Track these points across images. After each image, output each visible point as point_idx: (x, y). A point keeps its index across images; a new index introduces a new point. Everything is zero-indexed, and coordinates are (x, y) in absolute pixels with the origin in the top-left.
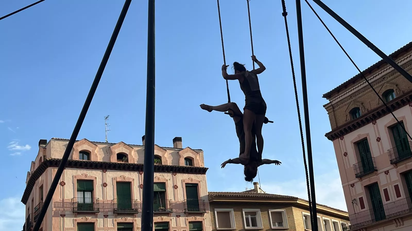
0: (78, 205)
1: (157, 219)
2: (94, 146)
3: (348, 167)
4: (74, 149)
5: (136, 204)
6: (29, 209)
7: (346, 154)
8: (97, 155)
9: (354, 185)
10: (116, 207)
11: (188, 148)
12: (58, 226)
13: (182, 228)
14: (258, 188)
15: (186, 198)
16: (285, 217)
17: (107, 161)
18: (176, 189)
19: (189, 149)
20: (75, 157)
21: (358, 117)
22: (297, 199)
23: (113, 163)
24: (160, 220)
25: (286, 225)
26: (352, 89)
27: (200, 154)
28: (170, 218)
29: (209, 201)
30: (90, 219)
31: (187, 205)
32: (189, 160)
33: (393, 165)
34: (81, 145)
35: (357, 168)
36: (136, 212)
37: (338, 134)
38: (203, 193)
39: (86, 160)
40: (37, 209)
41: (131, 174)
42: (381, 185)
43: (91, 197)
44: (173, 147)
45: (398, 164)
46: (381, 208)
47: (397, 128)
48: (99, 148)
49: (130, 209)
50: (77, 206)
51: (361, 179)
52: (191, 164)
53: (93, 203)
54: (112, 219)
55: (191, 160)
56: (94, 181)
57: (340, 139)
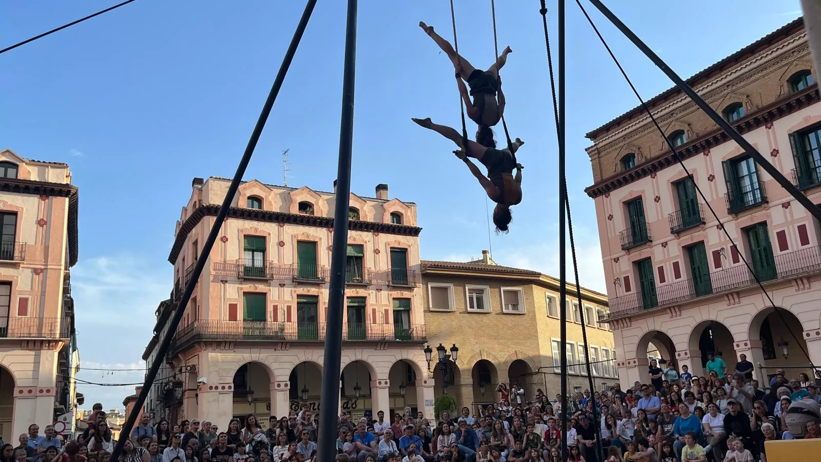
0: (245, 269)
1: (350, 292)
2: (267, 190)
3: (613, 235)
4: (240, 193)
5: (324, 271)
6: (178, 271)
7: (611, 217)
8: (272, 202)
9: (618, 260)
10: (296, 274)
11: (396, 199)
12: (218, 296)
13: (384, 305)
14: (488, 259)
15: (390, 267)
16: (522, 298)
17: (285, 212)
18: (377, 254)
19: (397, 201)
20: (242, 204)
21: (631, 167)
22: (540, 274)
23: (293, 215)
24: (355, 295)
25: (523, 307)
26: (627, 127)
27: (412, 209)
28: (367, 291)
29: (421, 272)
30: (261, 288)
31: (392, 276)
33: (674, 235)
34: (250, 188)
35: (624, 237)
36: (322, 282)
37: (603, 189)
38: (414, 261)
39: (256, 209)
40: (189, 272)
41: (317, 232)
42: (656, 260)
43: (262, 259)
44: (376, 197)
45: (681, 234)
46: (653, 291)
47: (684, 184)
48: (275, 193)
49: (314, 278)
50: (243, 270)
51: (629, 252)
52: (399, 221)
53: (264, 267)
54: (290, 289)
55: (400, 216)
56: (267, 238)
57: (604, 196)
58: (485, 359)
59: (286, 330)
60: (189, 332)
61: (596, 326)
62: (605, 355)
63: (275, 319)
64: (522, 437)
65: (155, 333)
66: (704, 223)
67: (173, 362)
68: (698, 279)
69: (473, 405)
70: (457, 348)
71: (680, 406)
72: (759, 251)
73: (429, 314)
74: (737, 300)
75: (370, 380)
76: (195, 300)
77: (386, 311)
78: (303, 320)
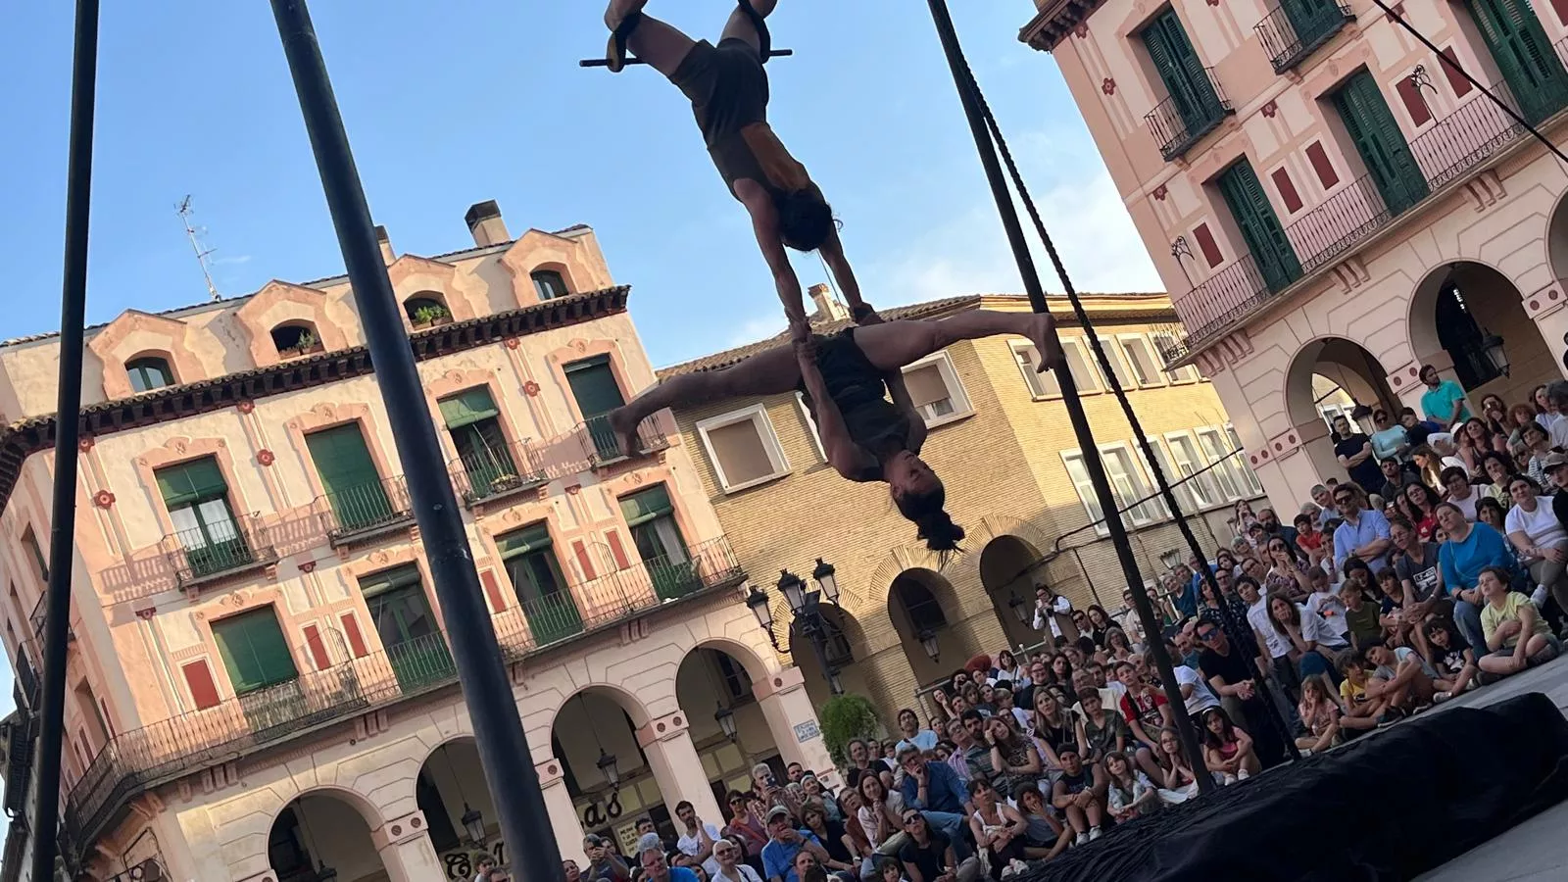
0: (189, 559)
1: (498, 522)
2: (171, 326)
3: (1131, 130)
4: (100, 360)
7: (1109, 86)
8: (197, 356)
9: (1165, 191)
10: (334, 524)
11: (531, 233)
12: (143, 656)
13: (599, 524)
14: (831, 305)
15: (580, 418)
16: (953, 377)
17: (242, 368)
18: (533, 395)
19: (537, 235)
20: (117, 389)
22: (978, 299)
23: (267, 370)
24: (512, 524)
25: (963, 400)
27: (585, 244)
28: (543, 503)
30: (252, 594)
31: (594, 440)
32: (549, 276)
33: (1287, 77)
34: (123, 338)
35: (1162, 128)
37: (1064, 17)
38: (636, 382)
39: (160, 389)
40: (40, 621)
41: (349, 392)
42: (1261, 158)
43: (227, 516)
44: (476, 246)
45: (1303, 68)
46: (1279, 241)
48: (195, 328)
49: (387, 517)
50: (185, 563)
51: (1185, 161)
52: (561, 288)
53: (241, 536)
54: (335, 568)
55: (558, 273)
56: (218, 453)
57: (1074, 35)
58: (912, 566)
59: (362, 680)
60: (104, 775)
61: (1164, 382)
62: (1211, 448)
63: (323, 662)
64: (1070, 735)
65: (11, 812)
66: (1353, 19)
67: (87, 870)
68: (1384, 170)
69: (918, 696)
70: (831, 566)
71: (1440, 512)
72: (1513, 43)
73: (728, 504)
74: (1496, 191)
75: (633, 728)
76: (84, 689)
77: (612, 536)
78: (399, 638)
